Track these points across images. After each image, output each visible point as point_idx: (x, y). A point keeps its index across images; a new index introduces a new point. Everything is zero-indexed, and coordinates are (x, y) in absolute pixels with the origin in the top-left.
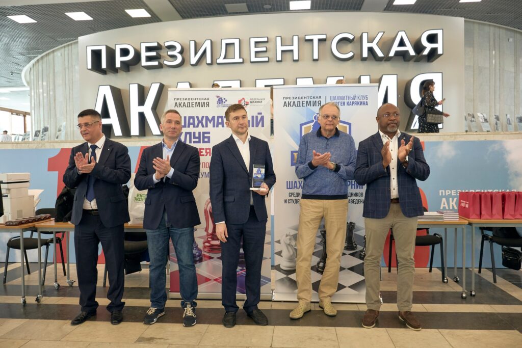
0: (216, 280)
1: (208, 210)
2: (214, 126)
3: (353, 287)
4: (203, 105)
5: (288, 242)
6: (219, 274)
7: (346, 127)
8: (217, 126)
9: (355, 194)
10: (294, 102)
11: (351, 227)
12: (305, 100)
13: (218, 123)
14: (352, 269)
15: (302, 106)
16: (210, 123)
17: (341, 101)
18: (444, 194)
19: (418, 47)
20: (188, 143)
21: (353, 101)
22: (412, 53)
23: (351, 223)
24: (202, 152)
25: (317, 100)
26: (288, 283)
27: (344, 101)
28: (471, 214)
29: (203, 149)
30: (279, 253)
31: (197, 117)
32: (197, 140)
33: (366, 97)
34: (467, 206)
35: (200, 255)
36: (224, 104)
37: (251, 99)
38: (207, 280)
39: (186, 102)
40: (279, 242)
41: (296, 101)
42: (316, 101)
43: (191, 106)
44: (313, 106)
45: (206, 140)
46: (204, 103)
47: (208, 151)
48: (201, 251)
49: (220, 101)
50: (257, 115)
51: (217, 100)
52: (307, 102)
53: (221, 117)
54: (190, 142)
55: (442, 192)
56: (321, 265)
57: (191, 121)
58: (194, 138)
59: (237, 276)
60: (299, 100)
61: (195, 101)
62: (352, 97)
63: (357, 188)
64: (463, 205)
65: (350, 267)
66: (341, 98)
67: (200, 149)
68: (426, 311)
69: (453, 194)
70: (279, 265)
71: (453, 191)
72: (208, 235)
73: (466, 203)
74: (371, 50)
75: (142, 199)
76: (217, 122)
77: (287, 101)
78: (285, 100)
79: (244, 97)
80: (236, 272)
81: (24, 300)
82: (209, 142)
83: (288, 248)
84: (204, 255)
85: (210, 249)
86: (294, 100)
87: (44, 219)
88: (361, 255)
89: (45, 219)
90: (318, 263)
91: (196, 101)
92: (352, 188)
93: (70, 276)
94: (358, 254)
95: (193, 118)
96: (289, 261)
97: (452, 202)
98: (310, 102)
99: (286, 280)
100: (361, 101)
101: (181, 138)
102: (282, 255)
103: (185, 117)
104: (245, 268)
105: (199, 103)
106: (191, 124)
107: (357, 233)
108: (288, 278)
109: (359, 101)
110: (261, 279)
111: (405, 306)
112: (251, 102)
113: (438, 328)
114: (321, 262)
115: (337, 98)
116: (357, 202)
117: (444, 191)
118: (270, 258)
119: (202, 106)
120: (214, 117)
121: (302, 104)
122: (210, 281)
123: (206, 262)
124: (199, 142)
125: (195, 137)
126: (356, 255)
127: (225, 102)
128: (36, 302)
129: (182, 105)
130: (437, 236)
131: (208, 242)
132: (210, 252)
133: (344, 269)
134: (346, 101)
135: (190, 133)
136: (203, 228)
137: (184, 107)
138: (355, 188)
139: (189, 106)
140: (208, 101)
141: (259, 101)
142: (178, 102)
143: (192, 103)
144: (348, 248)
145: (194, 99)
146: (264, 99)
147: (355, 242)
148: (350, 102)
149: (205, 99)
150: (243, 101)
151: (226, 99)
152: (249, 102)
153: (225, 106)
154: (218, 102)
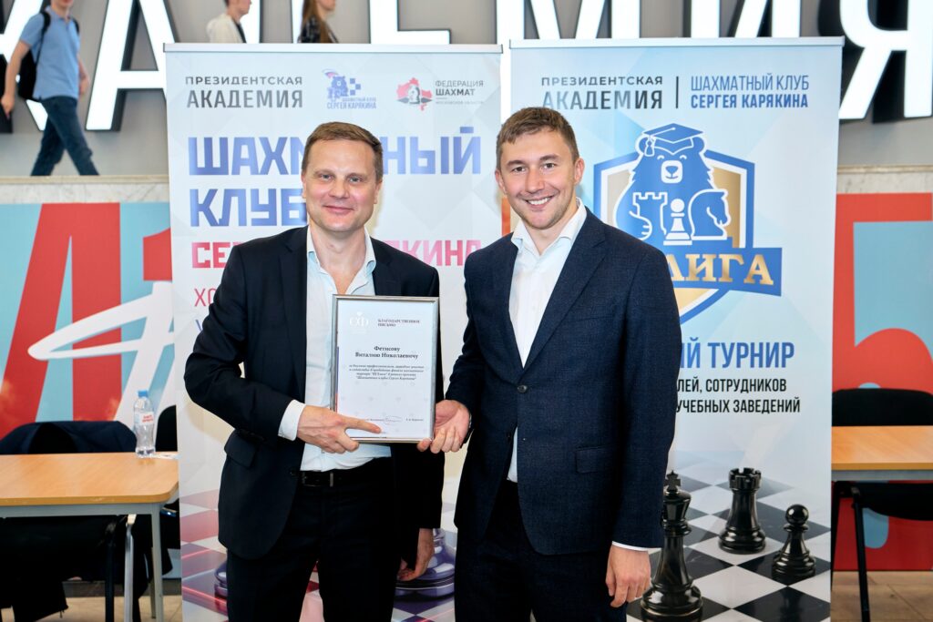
4: (283, 99)
7: (738, 176)
9: (763, 385)
10: (576, 94)
11: (745, 484)
12: (612, 88)
14: (746, 609)
15: (603, 107)
17: (723, 93)
21: (761, 92)
23: (747, 471)
25: (650, 88)
27: (734, 92)
31: (265, 142)
32: (265, 215)
33: (803, 81)
36: (350, 97)
37: (438, 83)
39: (226, 89)
41: (583, 90)
42: (645, 93)
43: (242, 102)
44: (638, 106)
45: (294, 214)
46: (286, 93)
49: (340, 87)
50: (458, 134)
51: (330, 85)
52: (617, 93)
54: (242, 222)
56: (656, 598)
57: (245, 153)
60: (592, 88)
61: (255, 88)
62: (760, 79)
63: (768, 365)
65: (742, 603)
66: (726, 82)
77: (554, 89)
78: (546, 88)
79: (416, 78)
86: (577, 88)
88: (776, 566)
91: (260, 87)
92: (752, 365)
94: (767, 565)
95: (250, 142)
98: (627, 93)
100: (788, 92)
101: (212, 207)
103: (224, 141)
105: (269, 93)
106: (244, 162)
107: (762, 500)
109: (780, 92)
112: (439, 93)
114: (654, 589)
115: (712, 83)
116: (768, 408)
119: (279, 105)
121: (603, 100)
124: (272, 222)
126: (761, 566)
127: (353, 93)
133: (725, 609)
134: (739, 94)
135: (240, 193)
137: (220, 105)
138: (761, 366)
139: (234, 103)
140: (297, 87)
141: (465, 88)
142: (198, 88)
143: (245, 92)
144: (736, 548)
145: (252, 81)
146: (481, 84)
147: (758, 529)
148: (754, 97)
149: (290, 80)
150: (414, 87)
151: (357, 82)
152: (433, 93)
153: (354, 106)
154: (331, 92)
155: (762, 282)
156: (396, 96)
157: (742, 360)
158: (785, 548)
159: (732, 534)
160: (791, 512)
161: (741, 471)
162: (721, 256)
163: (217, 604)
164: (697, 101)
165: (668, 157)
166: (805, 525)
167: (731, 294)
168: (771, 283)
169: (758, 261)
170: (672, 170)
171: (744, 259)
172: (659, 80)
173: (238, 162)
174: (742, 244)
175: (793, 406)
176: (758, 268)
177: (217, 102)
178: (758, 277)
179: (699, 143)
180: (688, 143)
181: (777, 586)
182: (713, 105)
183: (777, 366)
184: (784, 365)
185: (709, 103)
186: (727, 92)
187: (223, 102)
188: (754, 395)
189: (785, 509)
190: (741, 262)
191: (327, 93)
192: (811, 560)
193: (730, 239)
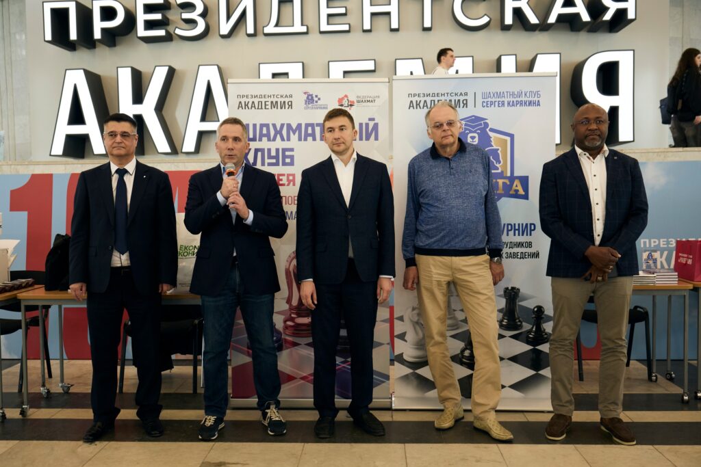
0: (303, 378)
1: (291, 269)
2: (300, 139)
3: (518, 386)
4: (283, 105)
5: (416, 319)
6: (309, 369)
7: (506, 141)
8: (306, 139)
9: (520, 245)
10: (425, 101)
11: (512, 295)
13: (307, 135)
14: (514, 359)
16: (294, 134)
17: (498, 100)
18: (648, 246)
19: (596, 8)
20: (259, 166)
21: (517, 99)
22: (586, 17)
23: (513, 288)
24: (281, 180)
25: (462, 98)
26: (415, 382)
27: (503, 99)
28: (696, 274)
29: (283, 175)
30: (402, 337)
31: (274, 125)
32: (274, 161)
33: (537, 94)
34: (690, 262)
35: (279, 340)
37: (358, 97)
38: (290, 378)
39: (256, 101)
40: (401, 319)
41: (428, 99)
42: (459, 101)
43: (263, 107)
45: (288, 160)
46: (284, 102)
47: (291, 178)
48: (279, 333)
49: (310, 99)
50: (368, 122)
51: (305, 98)
53: (312, 125)
54: (263, 164)
55: (645, 243)
56: (467, 353)
57: (265, 131)
58: (268, 158)
59: (337, 372)
60: (433, 98)
61: (270, 100)
62: (516, 93)
63: (523, 235)
64: (683, 260)
65: (512, 356)
66: (499, 95)
67: (279, 175)
68: (630, 421)
69: (662, 246)
70: (401, 355)
71: (661, 240)
72: (291, 308)
73: (688, 258)
74: (518, 12)
75: (188, 254)
76: (305, 132)
77: (414, 99)
78: (411, 99)
79: (347, 94)
80: (335, 365)
81: (3, 413)
82: (292, 164)
83: (415, 329)
84: (285, 339)
85: (295, 330)
86: (426, 98)
87: (25, 287)
88: (528, 337)
89: (28, 285)
90: (463, 351)
91: (272, 99)
92: (515, 235)
93: (65, 377)
94: (523, 337)
95: (267, 126)
96: (417, 349)
97: (661, 257)
99: (413, 378)
100: (530, 99)
102: (406, 338)
103: (255, 126)
104: (349, 359)
105: (277, 102)
106: (265, 135)
107: (520, 303)
108: (416, 373)
109: (526, 99)
110: (374, 376)
111: (611, 410)
112: (358, 102)
113: (652, 443)
114: (466, 349)
115: (492, 95)
116: (523, 256)
117: (647, 241)
118: (388, 344)
119: (281, 108)
120: (299, 126)
122: (295, 380)
123: (289, 350)
124: (277, 164)
125: (270, 157)
126: (520, 337)
127: (317, 102)
128: (20, 417)
129: (250, 105)
130: (638, 309)
131: (292, 319)
132: (294, 335)
134: (506, 100)
135: (262, 150)
136: (282, 299)
137: (253, 108)
138: (519, 235)
139: (260, 107)
140: (290, 99)
141: (371, 99)
142: (243, 100)
143: (265, 102)
144: (508, 328)
145: (268, 96)
146: (379, 97)
147: (519, 318)
148: (513, 102)
149: (286, 96)
150: (346, 99)
151: (319, 97)
152: (355, 102)
153: (317, 108)
154: (306, 101)
155: (519, 193)
156: (338, 104)
157: (510, 232)
158: (532, 328)
159: (506, 321)
160: (536, 309)
161: (510, 288)
162: (498, 180)
163: (248, 352)
164: (485, 104)
165: (471, 132)
166: (543, 316)
167: (504, 200)
168: (523, 193)
169: (517, 182)
170: (473, 138)
171: (510, 182)
172: (466, 94)
173: (262, 135)
174: (509, 175)
175: (536, 255)
176: (517, 186)
177: (252, 107)
178: (517, 191)
179: (486, 125)
180: (481, 124)
181: (529, 347)
182: (493, 106)
183: (527, 235)
184: (531, 235)
185: (491, 105)
186: (499, 99)
187: (255, 107)
188: (516, 250)
189: (532, 308)
190: (508, 183)
191: (304, 102)
192: (546, 334)
193: (502, 172)
